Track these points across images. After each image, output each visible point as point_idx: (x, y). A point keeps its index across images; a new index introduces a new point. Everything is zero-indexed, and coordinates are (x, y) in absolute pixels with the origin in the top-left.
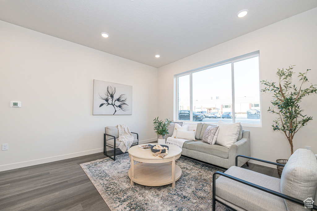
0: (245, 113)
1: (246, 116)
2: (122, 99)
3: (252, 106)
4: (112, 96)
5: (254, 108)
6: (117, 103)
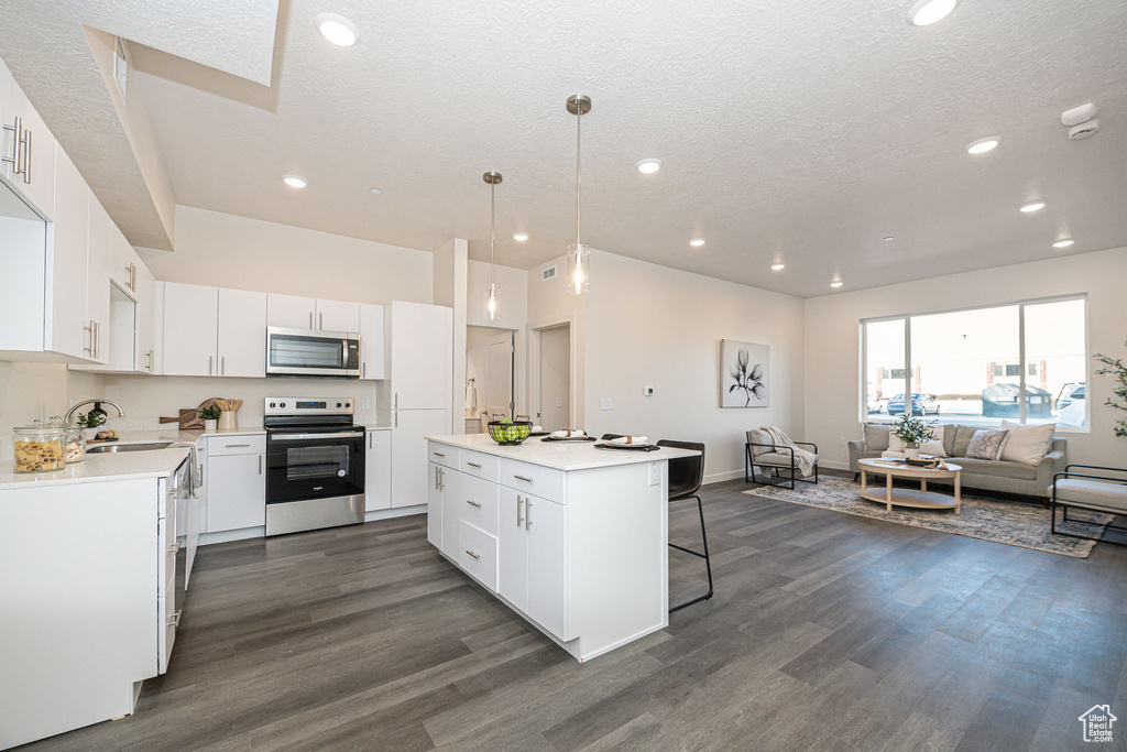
0: (974, 397)
1: (978, 406)
2: (756, 375)
3: (998, 373)
4: (744, 371)
5: (1005, 379)
6: (751, 384)
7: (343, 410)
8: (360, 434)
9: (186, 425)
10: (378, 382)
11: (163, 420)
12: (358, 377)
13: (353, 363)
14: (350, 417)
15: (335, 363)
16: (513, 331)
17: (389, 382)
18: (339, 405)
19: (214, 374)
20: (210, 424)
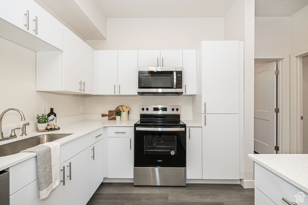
7: (175, 112)
8: (183, 129)
9: (110, 118)
10: (193, 96)
11: (103, 115)
12: (182, 93)
13: (179, 85)
14: (178, 116)
15: (170, 86)
16: (277, 60)
17: (200, 96)
18: (173, 110)
19: (116, 94)
20: (118, 118)
